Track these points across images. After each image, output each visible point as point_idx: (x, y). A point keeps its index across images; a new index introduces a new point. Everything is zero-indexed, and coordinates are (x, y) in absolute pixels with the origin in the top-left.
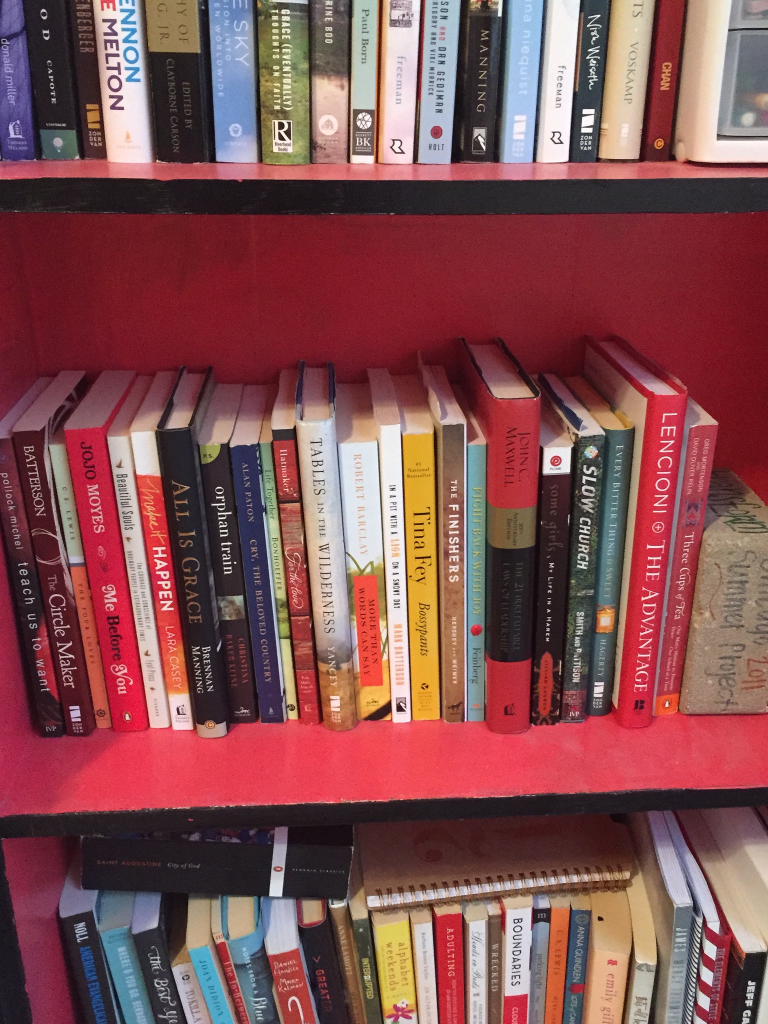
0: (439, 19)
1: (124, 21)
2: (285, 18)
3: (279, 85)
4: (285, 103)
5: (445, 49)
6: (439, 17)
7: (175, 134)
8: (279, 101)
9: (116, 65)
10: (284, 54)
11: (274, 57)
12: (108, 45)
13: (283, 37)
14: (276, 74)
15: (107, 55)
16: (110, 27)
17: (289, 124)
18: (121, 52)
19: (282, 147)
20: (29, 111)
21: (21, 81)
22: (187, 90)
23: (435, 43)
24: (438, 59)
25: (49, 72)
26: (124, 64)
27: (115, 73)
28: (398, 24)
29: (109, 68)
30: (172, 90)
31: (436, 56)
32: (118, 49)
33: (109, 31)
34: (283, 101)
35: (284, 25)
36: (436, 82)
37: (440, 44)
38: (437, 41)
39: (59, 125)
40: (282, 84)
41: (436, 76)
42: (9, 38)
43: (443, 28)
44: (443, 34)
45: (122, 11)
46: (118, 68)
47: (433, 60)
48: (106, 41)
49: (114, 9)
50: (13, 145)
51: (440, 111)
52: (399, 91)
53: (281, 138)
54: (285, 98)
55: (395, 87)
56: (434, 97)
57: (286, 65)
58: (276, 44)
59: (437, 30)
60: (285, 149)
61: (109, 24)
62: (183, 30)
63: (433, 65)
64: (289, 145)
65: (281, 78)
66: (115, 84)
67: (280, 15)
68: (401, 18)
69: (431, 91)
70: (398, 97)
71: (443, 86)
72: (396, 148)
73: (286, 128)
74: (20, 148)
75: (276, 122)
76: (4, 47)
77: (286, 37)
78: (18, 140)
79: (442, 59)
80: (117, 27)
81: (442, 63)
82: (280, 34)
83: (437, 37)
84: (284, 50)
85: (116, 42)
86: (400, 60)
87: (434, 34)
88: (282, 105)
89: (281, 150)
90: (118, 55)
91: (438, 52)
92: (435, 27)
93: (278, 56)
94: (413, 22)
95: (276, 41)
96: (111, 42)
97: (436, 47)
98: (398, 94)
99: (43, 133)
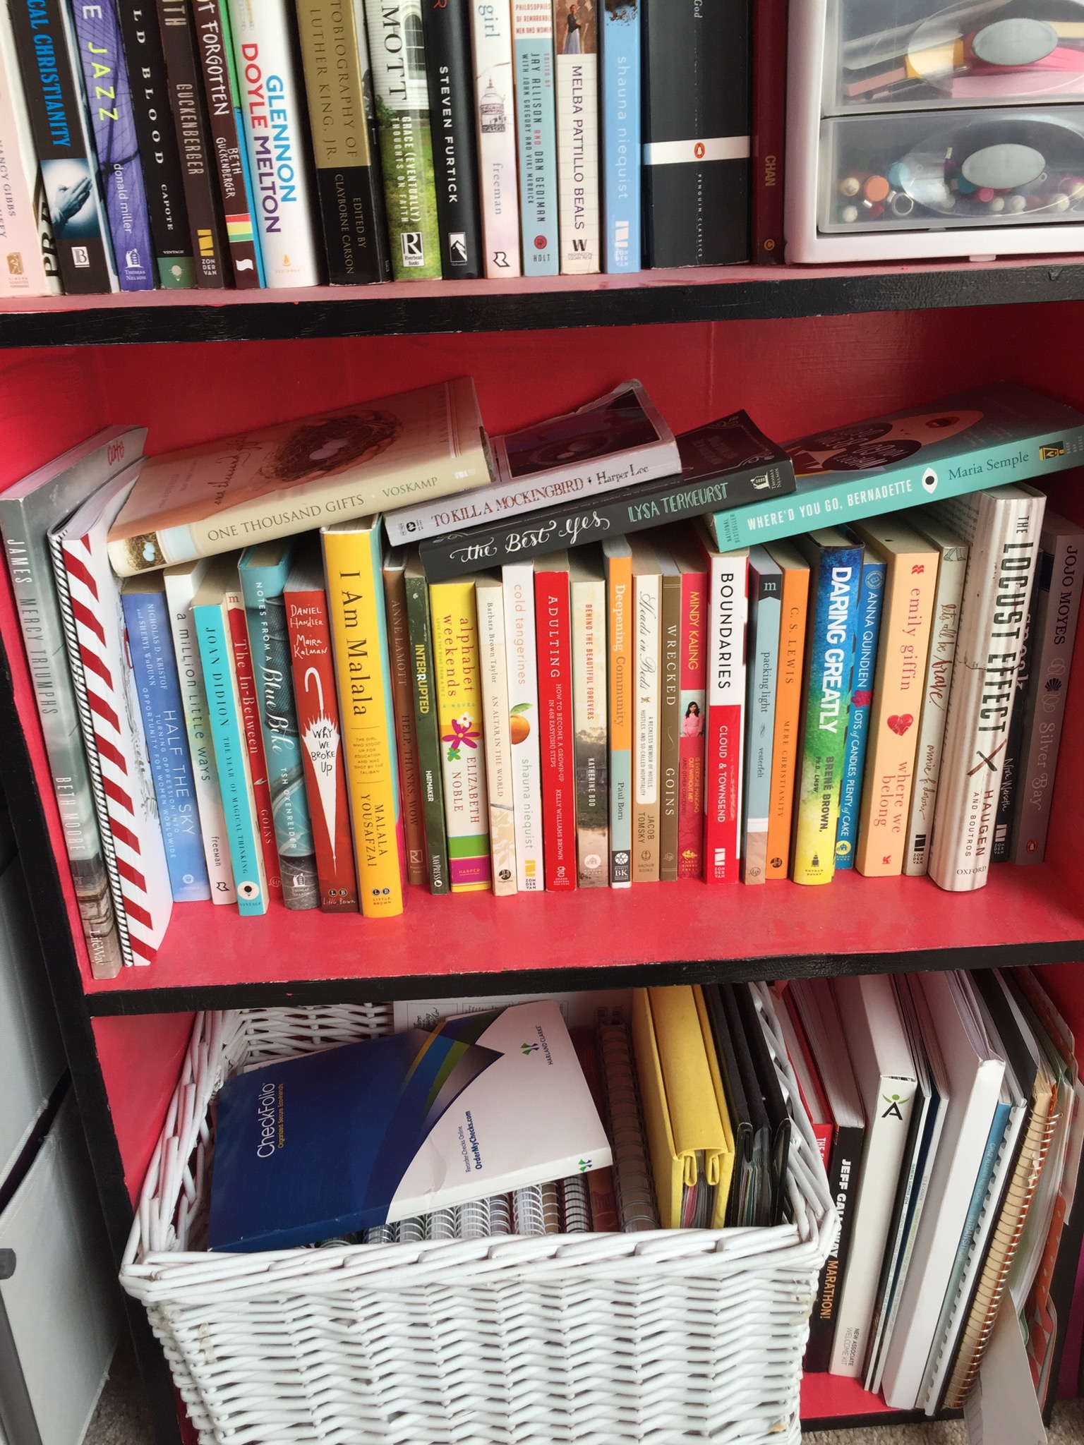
0: (532, 123)
1: (277, 138)
2: (406, 126)
3: (405, 196)
4: (412, 214)
5: (542, 153)
6: (532, 121)
7: (348, 254)
8: (406, 213)
9: (271, 185)
10: (409, 163)
11: (398, 167)
12: (262, 163)
13: (406, 145)
14: (402, 185)
15: (261, 175)
16: (262, 145)
17: (418, 235)
18: (275, 171)
19: (413, 261)
20: (146, 239)
21: (136, 207)
22: (358, 207)
23: (530, 148)
24: (535, 165)
25: (164, 197)
26: (279, 183)
27: (270, 193)
28: (490, 130)
29: (263, 189)
30: (343, 208)
31: (533, 161)
32: (271, 168)
33: (262, 149)
34: (410, 212)
35: (406, 133)
36: (535, 190)
37: (535, 148)
38: (532, 145)
39: (177, 252)
40: (408, 194)
41: (535, 183)
42: (123, 163)
43: (537, 132)
44: (538, 137)
45: (274, 127)
46: (273, 188)
47: (529, 166)
48: (259, 160)
49: (266, 126)
50: (132, 275)
51: (542, 219)
52: (498, 200)
53: (411, 251)
54: (412, 209)
55: (494, 196)
56: (535, 204)
57: (411, 175)
58: (399, 153)
59: (532, 135)
60: (416, 263)
61: (261, 141)
62: (351, 142)
63: (530, 172)
64: (420, 258)
65: (406, 188)
66: (270, 205)
67: (401, 124)
68: (493, 123)
69: (531, 199)
70: (498, 207)
71: (543, 193)
72: (499, 261)
73: (415, 240)
74: (138, 278)
75: (405, 235)
76: (118, 173)
77: (409, 145)
78: (136, 269)
79: (540, 164)
80: (270, 145)
81: (540, 168)
82: (403, 143)
83: (533, 141)
84: (407, 159)
85: (270, 160)
86: (496, 167)
87: (528, 138)
88: (409, 216)
89: (413, 264)
90: (271, 174)
91: (534, 157)
92: (529, 130)
93: (402, 166)
94: (506, 126)
95: (398, 150)
96: (264, 160)
97: (532, 152)
98: (497, 204)
99: (160, 260)
